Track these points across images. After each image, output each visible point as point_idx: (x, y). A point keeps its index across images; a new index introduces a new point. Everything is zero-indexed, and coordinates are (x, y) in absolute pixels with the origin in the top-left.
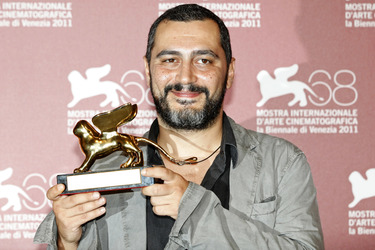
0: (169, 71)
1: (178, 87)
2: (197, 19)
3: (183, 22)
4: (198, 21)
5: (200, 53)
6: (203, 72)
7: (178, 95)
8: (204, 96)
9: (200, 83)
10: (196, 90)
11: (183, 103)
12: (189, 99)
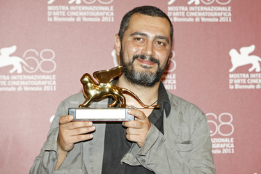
0: (138, 46)
1: (143, 57)
2: (159, 16)
3: (150, 17)
4: (160, 18)
5: (160, 37)
6: (159, 51)
7: (142, 62)
8: (157, 65)
9: (156, 57)
10: (153, 60)
11: (145, 67)
12: (149, 66)
